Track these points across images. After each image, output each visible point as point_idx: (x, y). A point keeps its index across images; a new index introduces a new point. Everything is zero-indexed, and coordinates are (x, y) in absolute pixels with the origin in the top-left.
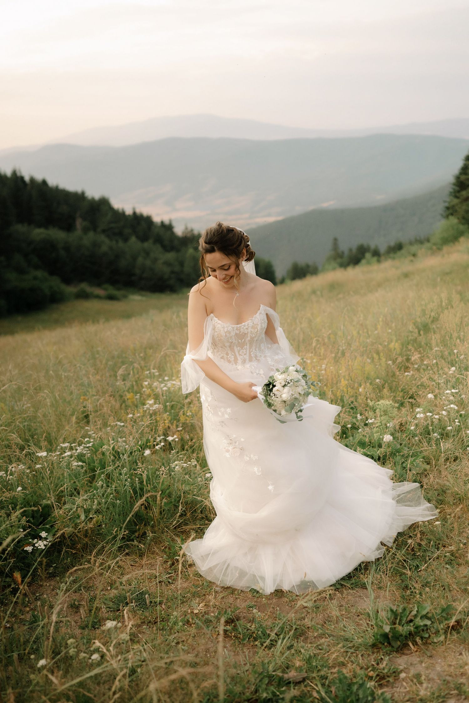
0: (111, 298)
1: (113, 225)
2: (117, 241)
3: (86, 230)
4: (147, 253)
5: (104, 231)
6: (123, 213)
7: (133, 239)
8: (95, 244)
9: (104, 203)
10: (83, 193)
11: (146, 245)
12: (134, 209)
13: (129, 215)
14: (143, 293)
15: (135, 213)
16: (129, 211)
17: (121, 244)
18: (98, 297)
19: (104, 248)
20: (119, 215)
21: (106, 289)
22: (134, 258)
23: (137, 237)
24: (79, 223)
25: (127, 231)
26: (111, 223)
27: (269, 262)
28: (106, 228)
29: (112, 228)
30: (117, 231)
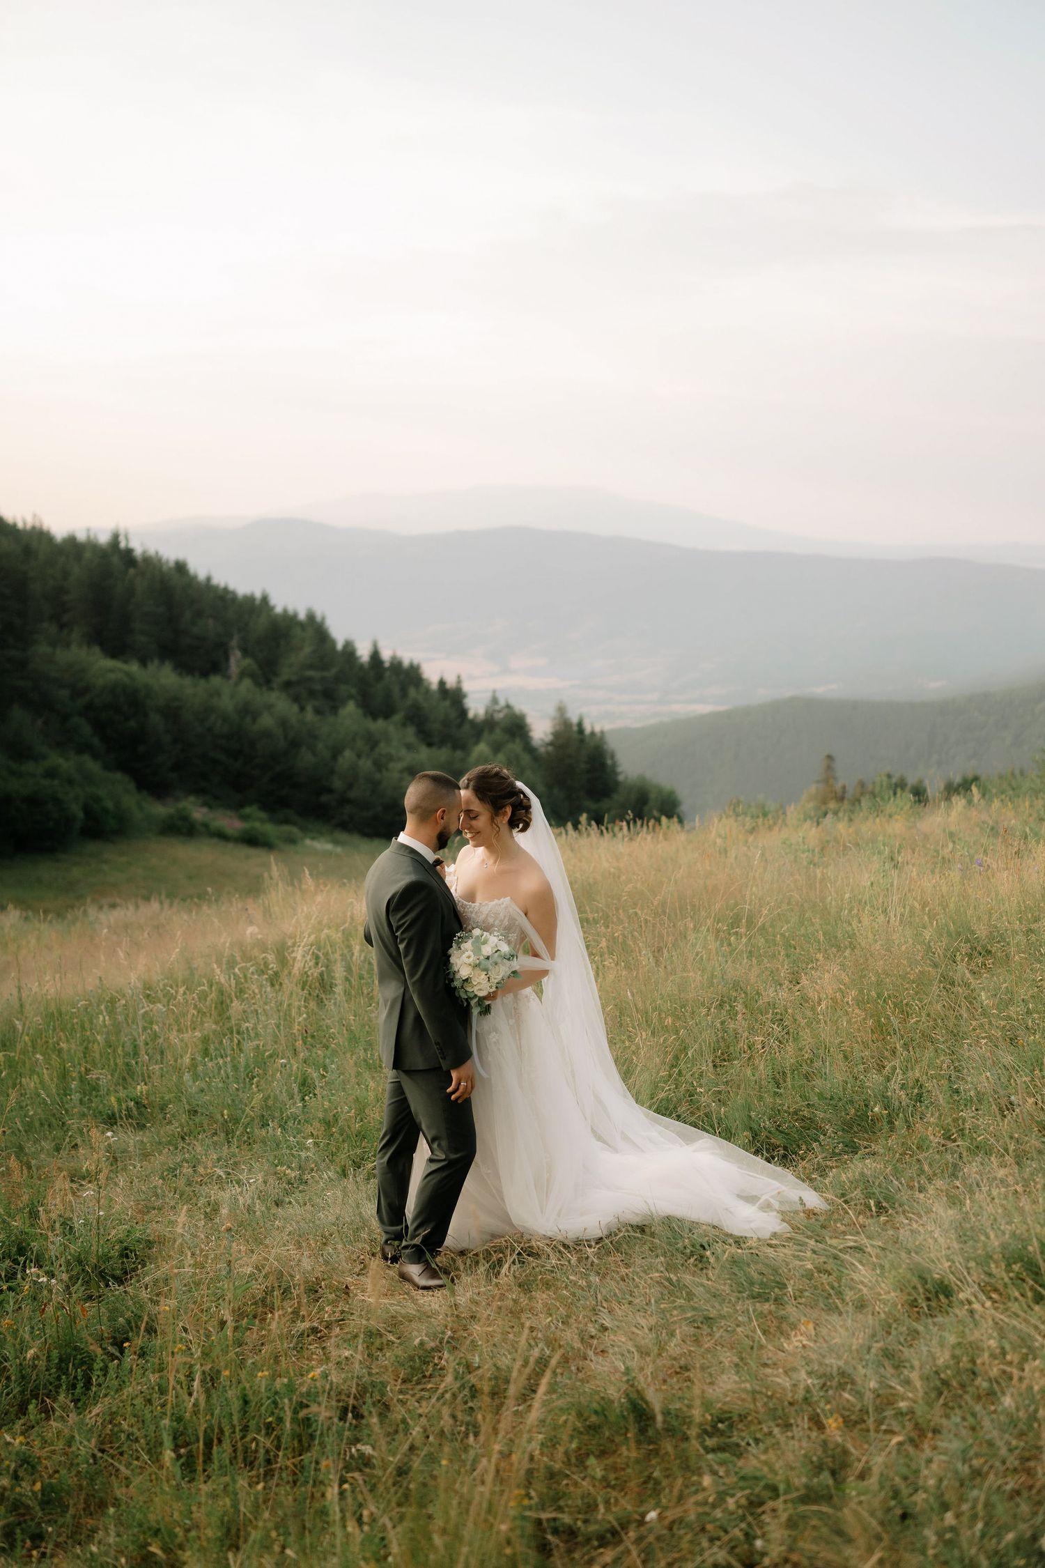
0: (252, 840)
1: (310, 673)
4: (372, 744)
5: (287, 685)
6: (351, 653)
7: (351, 707)
8: (247, 710)
9: (316, 629)
10: (265, 599)
11: (380, 724)
12: (376, 644)
13: (361, 658)
14: (343, 836)
15: (375, 658)
16: (363, 650)
18: (221, 836)
19: (266, 721)
21: (244, 818)
22: (336, 751)
23: (364, 706)
24: (235, 660)
25: (343, 689)
26: (311, 667)
27: (672, 793)
28: (294, 678)
29: (310, 679)
30: (318, 687)
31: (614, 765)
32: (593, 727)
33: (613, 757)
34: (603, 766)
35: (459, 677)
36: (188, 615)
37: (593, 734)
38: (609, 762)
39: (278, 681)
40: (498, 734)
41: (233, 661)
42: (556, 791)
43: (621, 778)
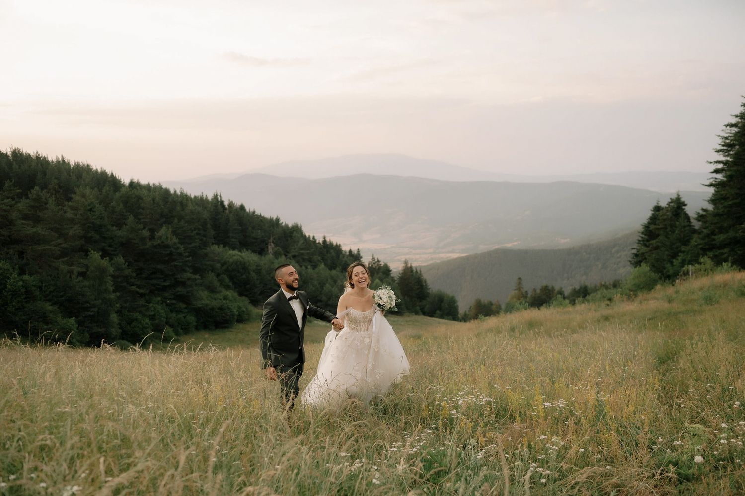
1: (303, 252)
2: (307, 268)
3: (277, 255)
4: (335, 282)
5: (294, 257)
6: (314, 241)
7: (322, 266)
9: (297, 229)
10: (278, 220)
11: (334, 272)
12: (324, 238)
13: (319, 243)
15: (325, 241)
16: (320, 239)
17: (310, 270)
20: (310, 243)
22: (322, 285)
23: (325, 265)
24: (271, 248)
25: (317, 258)
26: (302, 249)
27: (453, 297)
28: (296, 254)
29: (303, 254)
30: (306, 257)
31: (426, 285)
32: (416, 269)
33: (425, 282)
34: (422, 286)
35: (358, 250)
36: (250, 228)
37: (417, 272)
38: (424, 284)
39: (289, 255)
40: (381, 274)
41: (269, 247)
42: (406, 298)
43: (430, 291)
